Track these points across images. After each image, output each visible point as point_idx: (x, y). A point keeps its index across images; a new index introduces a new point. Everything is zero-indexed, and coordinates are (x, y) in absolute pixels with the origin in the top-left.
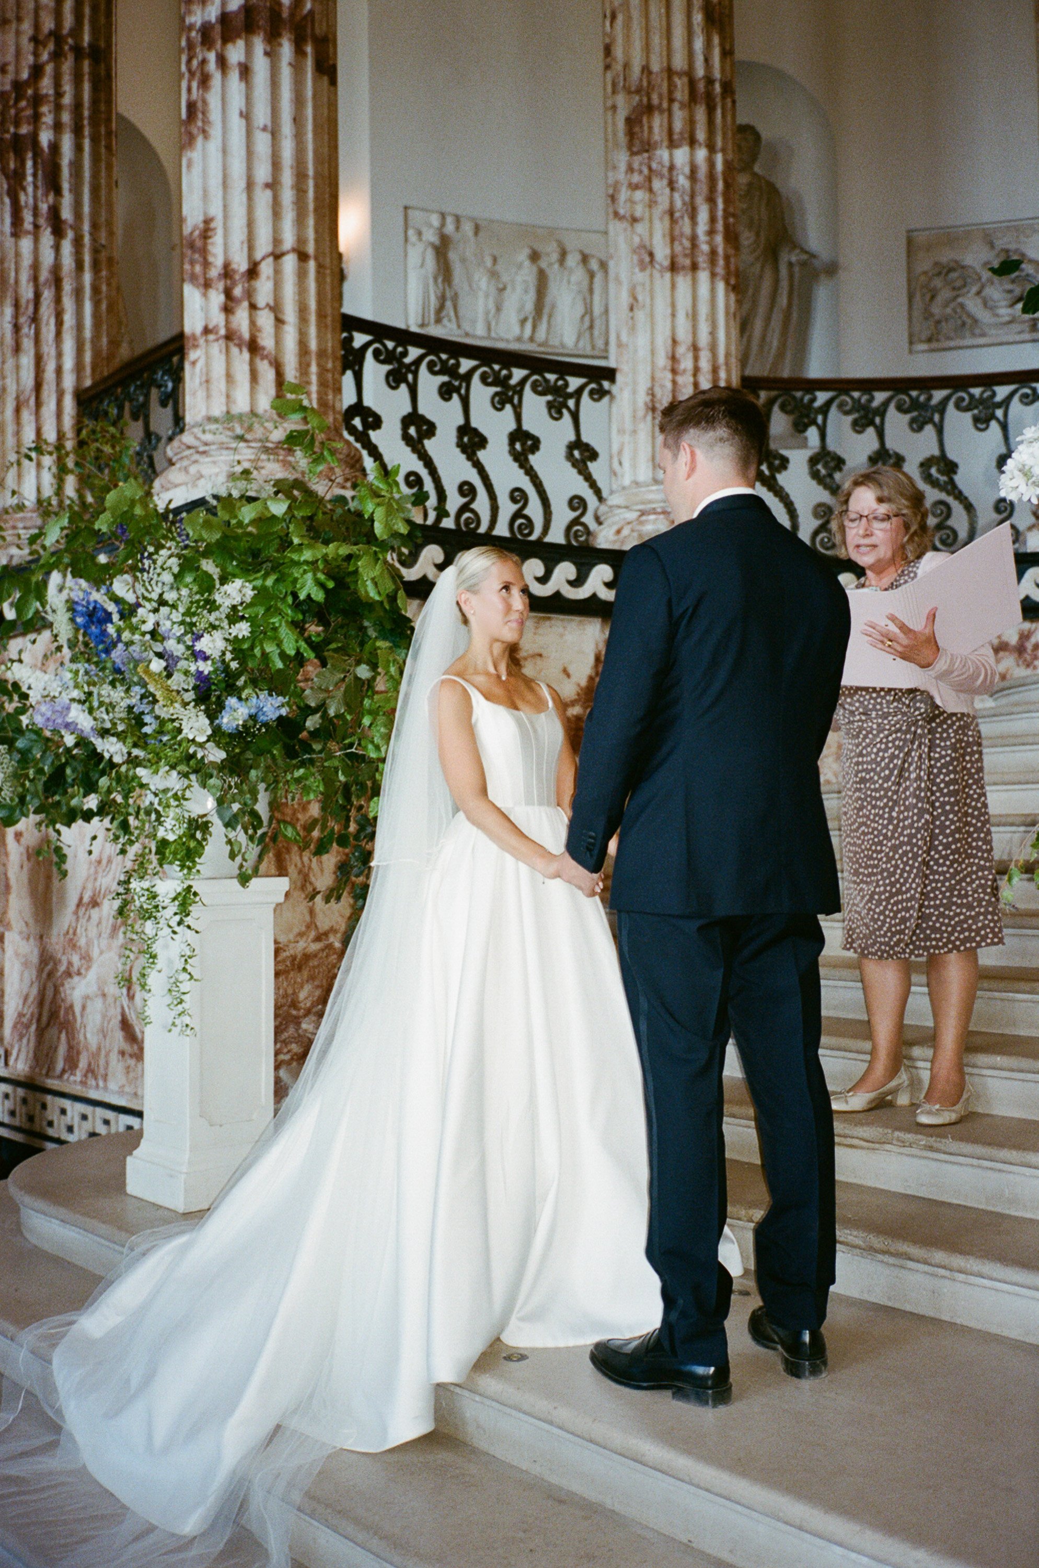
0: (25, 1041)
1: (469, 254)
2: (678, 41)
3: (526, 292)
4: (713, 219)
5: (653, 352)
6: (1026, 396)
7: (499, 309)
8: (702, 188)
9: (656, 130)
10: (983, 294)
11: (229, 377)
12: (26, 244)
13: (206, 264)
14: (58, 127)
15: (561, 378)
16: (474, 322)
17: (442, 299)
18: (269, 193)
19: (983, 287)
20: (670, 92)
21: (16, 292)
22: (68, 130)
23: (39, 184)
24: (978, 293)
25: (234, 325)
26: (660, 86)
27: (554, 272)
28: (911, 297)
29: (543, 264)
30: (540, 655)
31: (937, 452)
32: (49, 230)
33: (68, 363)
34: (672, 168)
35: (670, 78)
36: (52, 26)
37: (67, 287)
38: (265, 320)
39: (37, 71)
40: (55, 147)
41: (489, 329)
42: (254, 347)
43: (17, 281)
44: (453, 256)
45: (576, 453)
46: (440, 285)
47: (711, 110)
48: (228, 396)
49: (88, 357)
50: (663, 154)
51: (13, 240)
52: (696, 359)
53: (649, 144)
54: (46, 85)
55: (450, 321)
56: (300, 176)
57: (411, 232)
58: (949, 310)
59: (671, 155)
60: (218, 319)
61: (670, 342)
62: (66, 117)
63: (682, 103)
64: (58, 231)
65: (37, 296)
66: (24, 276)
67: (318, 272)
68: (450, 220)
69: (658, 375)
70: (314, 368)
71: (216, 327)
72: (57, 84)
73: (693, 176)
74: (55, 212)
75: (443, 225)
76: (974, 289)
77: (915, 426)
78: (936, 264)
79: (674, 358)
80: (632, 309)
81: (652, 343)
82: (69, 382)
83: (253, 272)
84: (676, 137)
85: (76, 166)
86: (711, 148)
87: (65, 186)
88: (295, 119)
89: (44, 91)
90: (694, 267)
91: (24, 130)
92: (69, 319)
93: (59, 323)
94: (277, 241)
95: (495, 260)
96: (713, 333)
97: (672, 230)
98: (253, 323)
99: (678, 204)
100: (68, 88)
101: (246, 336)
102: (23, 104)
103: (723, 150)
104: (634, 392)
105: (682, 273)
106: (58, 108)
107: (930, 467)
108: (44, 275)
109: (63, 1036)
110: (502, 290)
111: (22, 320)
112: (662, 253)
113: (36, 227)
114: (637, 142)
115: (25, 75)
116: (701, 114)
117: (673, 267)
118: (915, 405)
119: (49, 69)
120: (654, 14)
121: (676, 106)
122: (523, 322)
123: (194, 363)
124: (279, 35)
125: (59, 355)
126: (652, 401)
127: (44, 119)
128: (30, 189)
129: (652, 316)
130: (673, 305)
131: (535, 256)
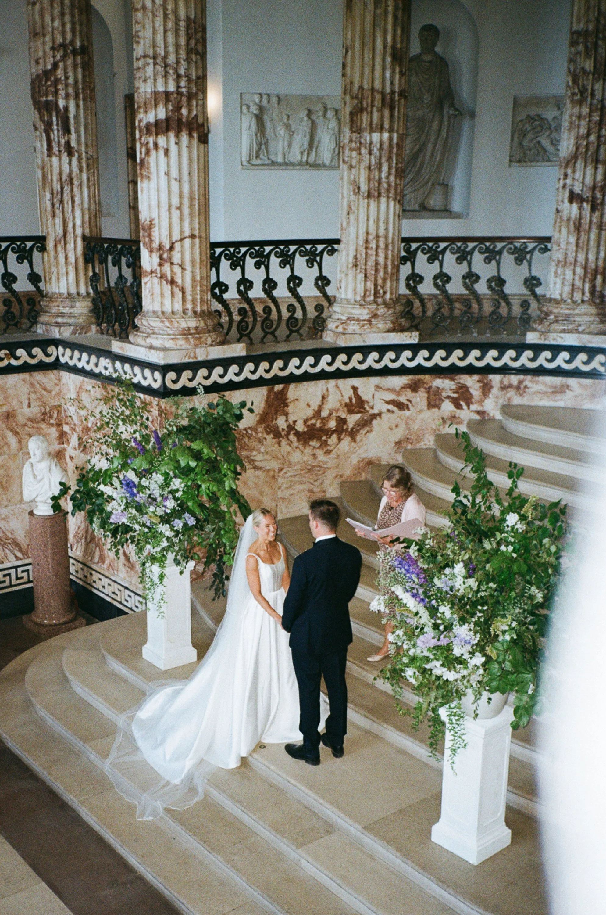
0: (80, 544)
1: (274, 116)
2: (378, 74)
3: (305, 136)
4: (390, 168)
5: (357, 238)
6: (541, 249)
7: (290, 146)
8: (385, 153)
9: (365, 121)
10: (552, 136)
11: (162, 295)
12: (55, 160)
13: (151, 241)
14: (67, 96)
15: (314, 247)
16: (277, 154)
17: (260, 145)
18: (178, 212)
19: (552, 132)
20: (372, 102)
21: (51, 186)
22: (72, 97)
23: (60, 128)
25: (164, 271)
26: (367, 97)
27: (320, 121)
28: (512, 136)
29: (314, 117)
30: (297, 400)
31: (496, 274)
32: (66, 154)
33: (78, 222)
34: (371, 143)
35: (372, 94)
36: (61, 41)
37: (76, 182)
38: (177, 269)
39: (55, 66)
40: (66, 109)
41: (284, 158)
42: (172, 282)
43: (52, 180)
44: (266, 118)
45: (320, 283)
46: (259, 138)
47: (392, 109)
48: (162, 303)
49: (87, 217)
50: (366, 136)
51: (48, 158)
52: (378, 242)
53: (360, 129)
54: (60, 73)
55: (264, 155)
56: (191, 199)
57: (244, 108)
58: (532, 145)
59: (371, 137)
60: (156, 267)
61: (365, 234)
62: (71, 90)
63: (377, 108)
64: (70, 154)
65: (62, 188)
66: (55, 178)
67: (200, 243)
68: (265, 97)
69: (360, 249)
70: (198, 288)
71: (156, 270)
72: (66, 73)
73: (381, 148)
74: (68, 143)
75: (261, 101)
76: (547, 133)
77: (487, 261)
79: (367, 242)
80: (348, 214)
81: (357, 233)
82: (79, 232)
83: (172, 248)
84: (374, 126)
85: (76, 117)
86: (391, 131)
87: (72, 129)
88: (189, 174)
89: (59, 77)
90: (379, 195)
91: (50, 98)
92: (77, 199)
93: (73, 202)
94: (182, 232)
95: (288, 116)
96: (386, 229)
97: (369, 176)
98: (172, 271)
99: (373, 162)
100: (70, 74)
101: (169, 278)
102: (49, 83)
103: (397, 131)
104: (348, 255)
105: (373, 199)
106: (67, 85)
107: (492, 282)
108: (64, 177)
109: (98, 549)
110: (291, 136)
111: (55, 200)
112: (364, 187)
113: (60, 151)
114: (355, 126)
115: (49, 67)
116: (387, 113)
117: (369, 196)
118: (487, 250)
119: (61, 64)
120: (366, 57)
121: (375, 109)
122: (302, 153)
123: (146, 283)
124: (182, 131)
125: (74, 218)
126: (356, 262)
127: (60, 92)
128: (56, 132)
129: (357, 219)
130: (368, 216)
131: (310, 113)
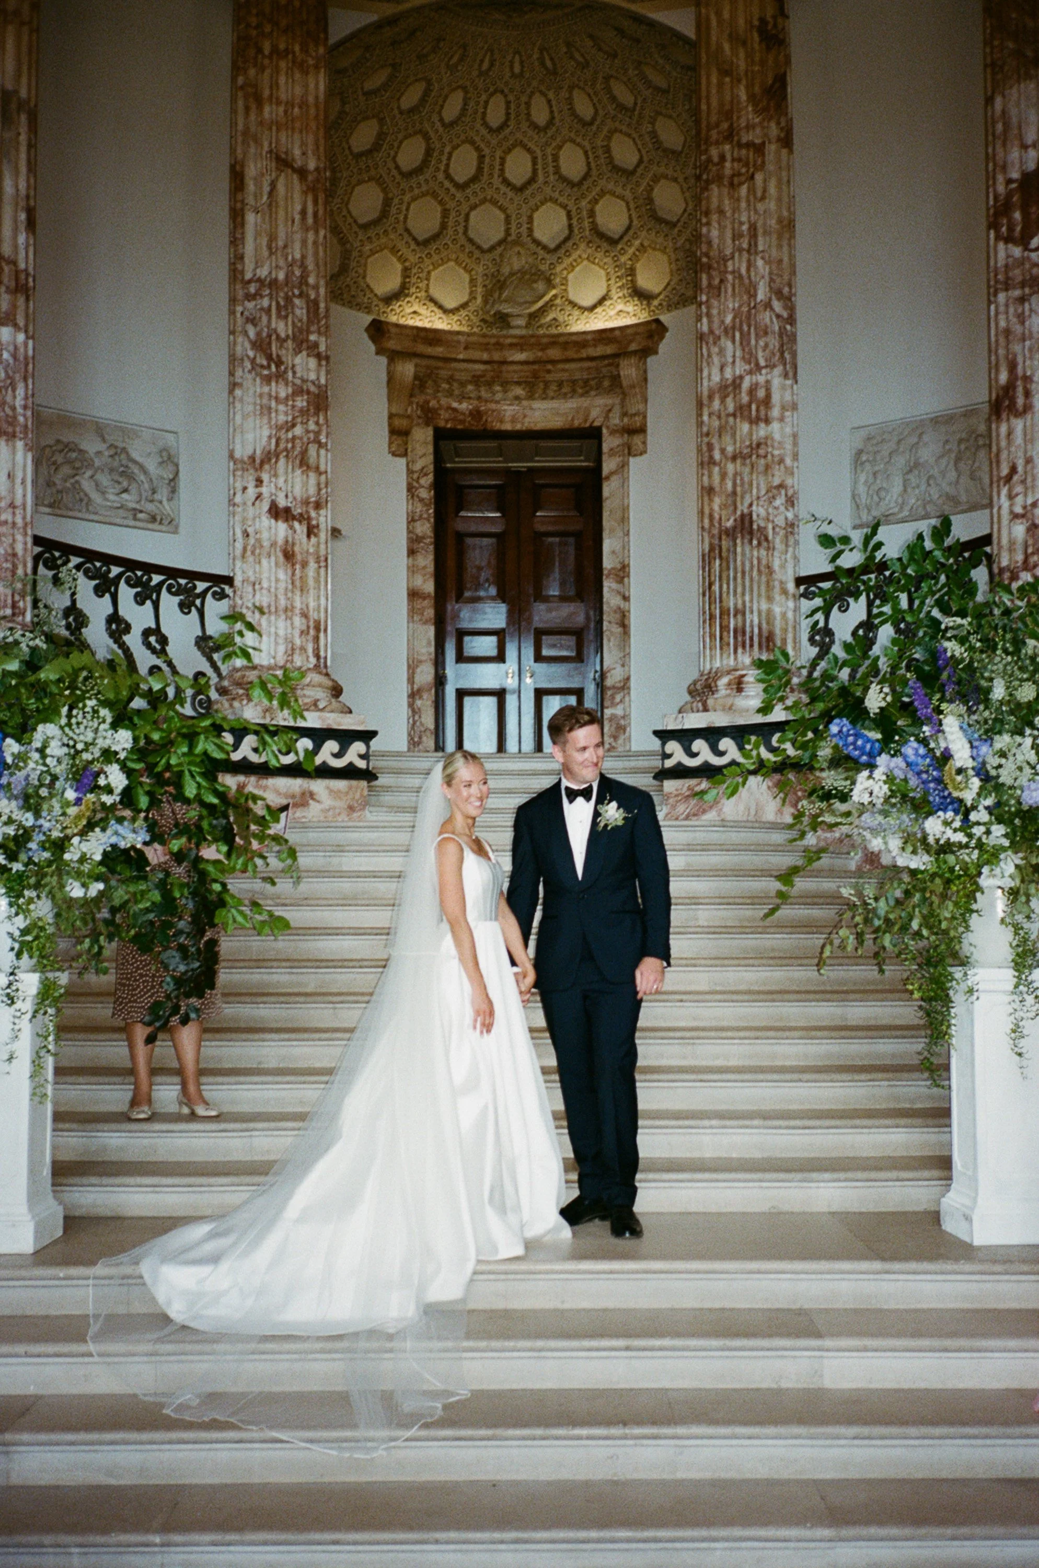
6: (216, 593)
10: (96, 479)
19: (96, 472)
24: (92, 477)
31: (153, 625)
58: (68, 485)
76: (89, 472)
77: (138, 600)
78: (58, 441)
107: (149, 636)
118: (139, 582)
